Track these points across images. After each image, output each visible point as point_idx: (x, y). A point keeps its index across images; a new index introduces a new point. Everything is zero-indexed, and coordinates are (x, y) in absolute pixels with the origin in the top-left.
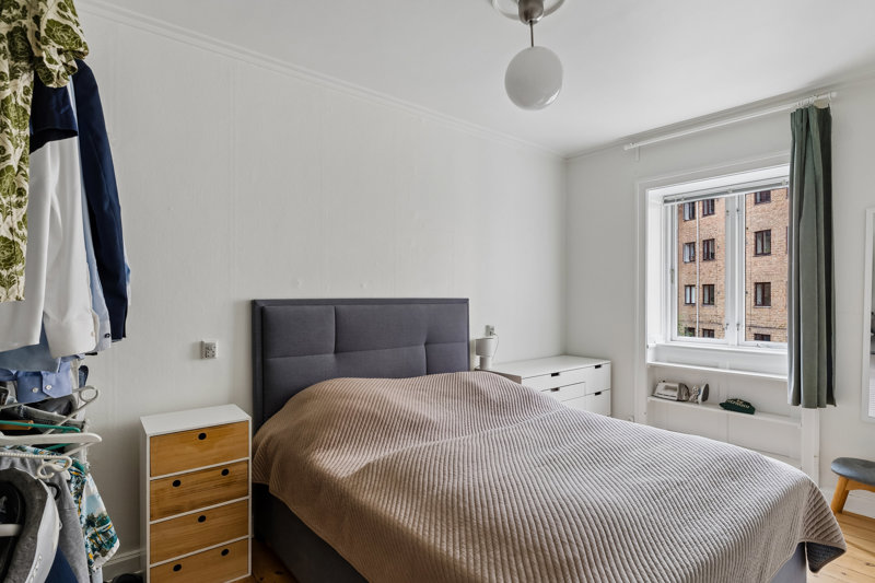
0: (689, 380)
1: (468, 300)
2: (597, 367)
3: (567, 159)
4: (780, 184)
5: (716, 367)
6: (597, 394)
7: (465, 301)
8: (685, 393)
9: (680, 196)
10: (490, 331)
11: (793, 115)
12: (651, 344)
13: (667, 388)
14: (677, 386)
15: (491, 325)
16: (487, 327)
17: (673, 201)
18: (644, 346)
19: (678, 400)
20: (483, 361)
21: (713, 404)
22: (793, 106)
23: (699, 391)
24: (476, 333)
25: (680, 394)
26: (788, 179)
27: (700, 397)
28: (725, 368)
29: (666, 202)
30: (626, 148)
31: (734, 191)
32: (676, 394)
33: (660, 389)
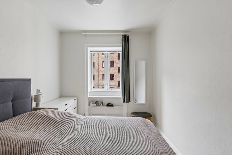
0: (98, 100)
1: (30, 79)
2: (75, 100)
3: (61, 32)
4: (117, 52)
5: (105, 96)
6: (75, 108)
7: (30, 80)
8: (98, 104)
9: (94, 51)
10: (38, 91)
11: (123, 36)
12: (89, 91)
13: (93, 103)
14: (96, 102)
15: (39, 89)
16: (37, 90)
17: (93, 52)
18: (87, 92)
19: (96, 106)
20: (37, 104)
21: (104, 106)
22: (123, 34)
23: (101, 102)
24: (34, 93)
25: (97, 104)
26: (121, 51)
27: (101, 104)
28: (106, 96)
29: (90, 51)
30: (82, 33)
31: (107, 52)
32: (95, 104)
33: (91, 104)
